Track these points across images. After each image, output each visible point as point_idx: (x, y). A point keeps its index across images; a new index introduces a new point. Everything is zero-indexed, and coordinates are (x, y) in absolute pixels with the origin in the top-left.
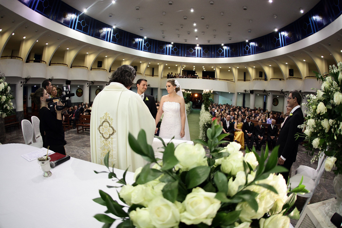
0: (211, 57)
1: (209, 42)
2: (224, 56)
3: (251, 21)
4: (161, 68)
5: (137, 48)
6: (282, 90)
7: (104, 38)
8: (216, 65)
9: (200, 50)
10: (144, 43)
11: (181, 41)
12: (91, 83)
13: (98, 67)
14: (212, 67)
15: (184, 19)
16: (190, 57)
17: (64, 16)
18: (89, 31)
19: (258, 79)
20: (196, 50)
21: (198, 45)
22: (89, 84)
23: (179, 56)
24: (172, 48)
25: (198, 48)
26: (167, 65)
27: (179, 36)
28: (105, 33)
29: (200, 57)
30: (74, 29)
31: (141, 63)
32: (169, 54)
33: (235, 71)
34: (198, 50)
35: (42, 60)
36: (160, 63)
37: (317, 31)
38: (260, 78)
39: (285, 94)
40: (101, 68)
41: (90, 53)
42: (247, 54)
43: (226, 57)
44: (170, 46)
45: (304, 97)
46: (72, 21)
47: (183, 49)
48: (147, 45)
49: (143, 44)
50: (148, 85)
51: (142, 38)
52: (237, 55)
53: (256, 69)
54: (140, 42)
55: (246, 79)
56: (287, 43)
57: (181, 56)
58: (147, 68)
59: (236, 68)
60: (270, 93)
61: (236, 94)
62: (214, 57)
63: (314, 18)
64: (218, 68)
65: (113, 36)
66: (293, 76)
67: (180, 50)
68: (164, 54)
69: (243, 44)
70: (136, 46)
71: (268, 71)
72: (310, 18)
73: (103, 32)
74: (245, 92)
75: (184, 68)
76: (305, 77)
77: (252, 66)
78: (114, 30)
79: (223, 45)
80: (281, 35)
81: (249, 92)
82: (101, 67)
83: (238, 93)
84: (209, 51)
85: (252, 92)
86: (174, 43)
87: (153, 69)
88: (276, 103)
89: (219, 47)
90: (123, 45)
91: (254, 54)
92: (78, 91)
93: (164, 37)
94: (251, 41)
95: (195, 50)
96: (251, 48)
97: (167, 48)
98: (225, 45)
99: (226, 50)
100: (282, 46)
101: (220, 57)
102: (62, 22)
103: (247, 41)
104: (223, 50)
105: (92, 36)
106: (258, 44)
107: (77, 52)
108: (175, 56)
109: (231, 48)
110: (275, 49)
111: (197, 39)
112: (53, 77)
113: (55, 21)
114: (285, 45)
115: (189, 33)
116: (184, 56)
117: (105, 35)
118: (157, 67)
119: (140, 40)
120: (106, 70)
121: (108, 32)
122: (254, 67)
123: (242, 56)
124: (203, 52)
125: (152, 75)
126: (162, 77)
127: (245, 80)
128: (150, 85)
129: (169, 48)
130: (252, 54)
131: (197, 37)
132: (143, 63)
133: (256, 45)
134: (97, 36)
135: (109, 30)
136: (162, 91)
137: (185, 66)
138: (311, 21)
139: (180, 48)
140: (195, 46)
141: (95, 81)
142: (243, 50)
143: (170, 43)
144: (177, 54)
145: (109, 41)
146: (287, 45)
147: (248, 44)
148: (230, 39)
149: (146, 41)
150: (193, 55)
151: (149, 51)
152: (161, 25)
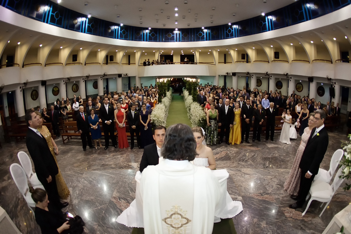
0: (191, 41)
1: (189, 26)
2: (204, 39)
3: (237, 5)
4: (138, 55)
5: (113, 36)
6: (267, 72)
7: (79, 29)
8: (195, 49)
9: (179, 34)
10: (121, 31)
11: (160, 26)
12: (67, 80)
13: (73, 61)
14: (191, 51)
15: (166, 4)
16: (169, 42)
17: (37, 9)
18: (63, 22)
19: (240, 61)
20: (175, 34)
21: (177, 29)
22: (65, 82)
23: (157, 42)
24: (149, 33)
25: (176, 32)
26: (144, 51)
27: (157, 21)
28: (80, 23)
29: (179, 41)
30: (47, 23)
31: (117, 52)
32: (147, 41)
33: (216, 54)
34: (176, 34)
35: (15, 63)
36: (137, 50)
37: (310, 19)
38: (243, 60)
39: (270, 76)
40: (76, 62)
41: (65, 46)
42: (230, 37)
43: (207, 40)
44: (147, 31)
45: (291, 79)
46: (45, 13)
47: (161, 34)
48: (124, 32)
49: (119, 32)
50: (125, 74)
51: (118, 25)
52: (219, 38)
53: (238, 52)
54: (116, 30)
55: (227, 61)
56: (274, 28)
57: (159, 41)
58: (124, 56)
59: (216, 51)
60: (254, 75)
61: (217, 77)
62: (194, 41)
63: (308, 5)
64: (197, 51)
65: (88, 26)
66: (278, 58)
67: (158, 35)
68: (142, 41)
69: (226, 27)
70: (112, 35)
71: (251, 53)
72: (304, 5)
73: (78, 23)
74: (227, 75)
75: (161, 53)
76: (292, 61)
77: (234, 49)
78: (89, 20)
79: (203, 28)
80: (268, 19)
81: (231, 74)
82: (76, 60)
83: (219, 76)
84: (189, 34)
85: (234, 74)
86: (152, 28)
87: (129, 57)
88: (259, 84)
89: (199, 30)
90: (99, 35)
91: (238, 37)
92: (54, 89)
93: (141, 23)
94: (233, 24)
95: (173, 34)
96: (234, 30)
97: (144, 34)
98: (206, 28)
99: (206, 33)
100: (269, 30)
101: (200, 41)
102: (35, 16)
103: (230, 24)
104: (204, 33)
105: (66, 28)
106: (241, 27)
107: (51, 48)
108: (152, 41)
109: (212, 31)
110: (261, 33)
111: (176, 23)
112: (27, 80)
113: (27, 17)
114: (272, 30)
115: (169, 17)
116: (162, 41)
117: (79, 26)
118: (134, 54)
119: (116, 27)
120: (81, 64)
121: (83, 22)
122: (236, 49)
123: (224, 39)
124: (182, 36)
125: (128, 63)
126: (140, 64)
127: (225, 63)
128: (127, 74)
129: (147, 33)
130: (235, 37)
131: (176, 21)
132: (119, 52)
133: (240, 28)
134: (72, 27)
135: (84, 19)
136: (140, 79)
137: (163, 51)
138: (305, 8)
139: (158, 33)
140: (174, 30)
141: (71, 78)
142: (225, 33)
143: (147, 29)
144: (155, 40)
145: (85, 32)
146: (274, 30)
147: (231, 26)
148: (212, 22)
149: (122, 28)
150: (172, 39)
151: (126, 38)
152: (140, 11)
